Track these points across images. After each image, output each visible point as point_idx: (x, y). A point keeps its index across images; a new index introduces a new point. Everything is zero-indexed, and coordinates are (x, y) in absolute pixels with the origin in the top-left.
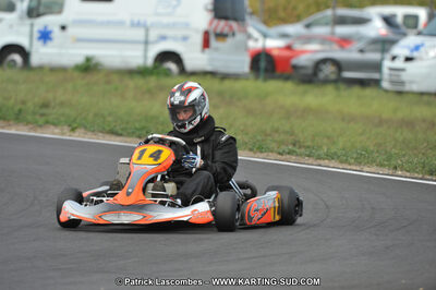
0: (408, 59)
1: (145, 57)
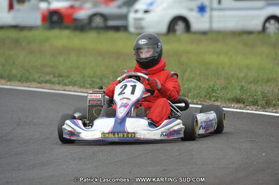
0: (146, 12)
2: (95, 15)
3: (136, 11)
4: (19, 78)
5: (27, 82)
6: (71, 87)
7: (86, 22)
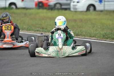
0: (78, 2)
1: (6, 4)
2: (57, 3)
3: (74, 2)
4: (26, 29)
5: (29, 31)
6: (48, 33)
7: (53, 6)
